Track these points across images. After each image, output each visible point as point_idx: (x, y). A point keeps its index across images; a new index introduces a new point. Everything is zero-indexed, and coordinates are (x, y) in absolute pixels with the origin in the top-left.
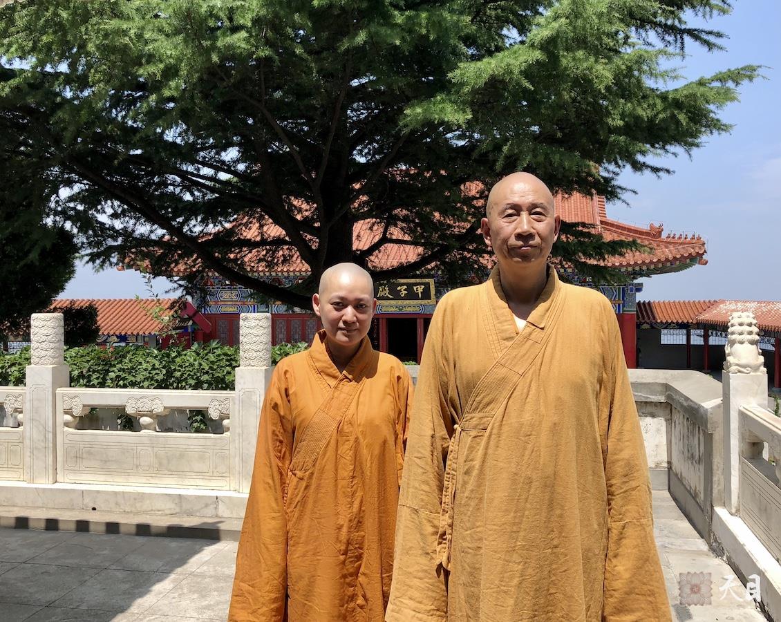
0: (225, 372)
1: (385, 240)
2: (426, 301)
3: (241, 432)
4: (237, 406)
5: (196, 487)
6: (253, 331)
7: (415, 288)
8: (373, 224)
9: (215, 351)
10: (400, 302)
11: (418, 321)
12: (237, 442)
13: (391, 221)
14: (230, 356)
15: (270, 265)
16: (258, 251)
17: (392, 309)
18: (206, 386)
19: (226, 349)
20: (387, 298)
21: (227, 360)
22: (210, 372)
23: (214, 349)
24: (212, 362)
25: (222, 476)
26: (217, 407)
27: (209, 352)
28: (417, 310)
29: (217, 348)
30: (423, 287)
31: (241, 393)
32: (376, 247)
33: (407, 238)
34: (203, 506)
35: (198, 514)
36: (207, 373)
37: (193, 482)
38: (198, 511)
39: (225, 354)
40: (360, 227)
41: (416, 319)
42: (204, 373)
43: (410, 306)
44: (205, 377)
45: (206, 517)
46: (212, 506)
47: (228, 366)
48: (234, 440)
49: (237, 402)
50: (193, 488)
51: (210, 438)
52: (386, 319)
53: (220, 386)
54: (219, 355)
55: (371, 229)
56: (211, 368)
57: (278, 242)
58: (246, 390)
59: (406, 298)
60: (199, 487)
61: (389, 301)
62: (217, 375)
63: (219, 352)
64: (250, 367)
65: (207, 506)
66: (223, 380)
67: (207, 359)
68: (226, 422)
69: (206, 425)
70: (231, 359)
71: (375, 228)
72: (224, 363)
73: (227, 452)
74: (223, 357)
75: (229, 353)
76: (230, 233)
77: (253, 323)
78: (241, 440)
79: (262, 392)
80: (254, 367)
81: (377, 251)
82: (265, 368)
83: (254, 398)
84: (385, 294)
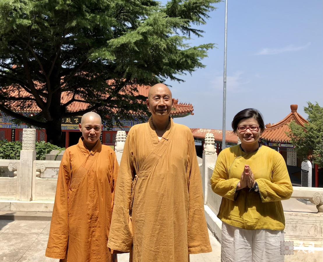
0: (10, 152)
1: (73, 100)
3: (22, 176)
4: (20, 166)
6: (29, 136)
8: (69, 93)
10: (75, 125)
13: (77, 92)
14: (12, 146)
16: (17, 102)
17: (72, 128)
19: (10, 143)
21: (11, 148)
22: (4, 152)
24: (5, 148)
25: (13, 194)
26: (12, 166)
27: (3, 144)
29: (6, 142)
31: (22, 161)
33: (83, 99)
34: (4, 206)
35: (2, 210)
36: (2, 152)
38: (2, 208)
40: (63, 94)
44: (2, 154)
46: (9, 206)
47: (11, 150)
48: (19, 180)
49: (20, 164)
51: (8, 179)
52: (69, 132)
53: (8, 158)
54: (7, 145)
55: (68, 95)
57: (27, 98)
58: (25, 159)
60: (2, 199)
61: (70, 125)
62: (6, 153)
64: (26, 150)
65: (6, 206)
66: (9, 156)
67: (2, 147)
68: (15, 172)
71: (70, 95)
72: (9, 149)
73: (15, 184)
74: (9, 146)
77: (29, 133)
78: (21, 180)
79: (32, 160)
80: (29, 150)
81: (70, 104)
82: (33, 151)
83: (28, 163)
84: (69, 122)
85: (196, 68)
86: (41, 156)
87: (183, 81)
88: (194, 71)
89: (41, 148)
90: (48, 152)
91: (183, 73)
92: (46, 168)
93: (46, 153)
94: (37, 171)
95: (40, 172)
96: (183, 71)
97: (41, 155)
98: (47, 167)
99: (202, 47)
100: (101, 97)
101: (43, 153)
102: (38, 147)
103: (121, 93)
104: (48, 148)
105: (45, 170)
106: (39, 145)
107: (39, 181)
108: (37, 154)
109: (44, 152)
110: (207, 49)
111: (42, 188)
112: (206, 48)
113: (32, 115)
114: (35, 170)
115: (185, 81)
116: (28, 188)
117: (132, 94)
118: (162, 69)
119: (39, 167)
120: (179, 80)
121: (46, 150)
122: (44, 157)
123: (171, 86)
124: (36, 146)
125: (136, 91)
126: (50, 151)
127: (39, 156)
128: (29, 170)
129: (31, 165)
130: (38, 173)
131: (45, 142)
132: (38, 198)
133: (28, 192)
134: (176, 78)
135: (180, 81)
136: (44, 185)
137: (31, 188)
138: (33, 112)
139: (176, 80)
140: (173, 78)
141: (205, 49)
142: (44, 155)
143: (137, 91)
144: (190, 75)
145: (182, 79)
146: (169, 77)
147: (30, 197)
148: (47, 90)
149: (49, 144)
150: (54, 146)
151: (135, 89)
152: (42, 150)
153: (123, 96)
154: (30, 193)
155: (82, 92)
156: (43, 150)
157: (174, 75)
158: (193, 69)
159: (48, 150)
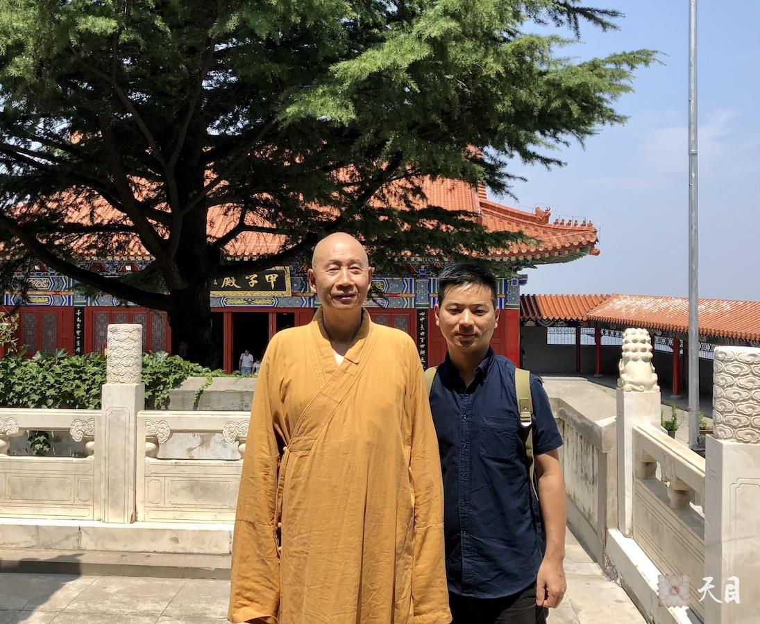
0: (74, 386)
1: (241, 227)
2: (279, 293)
3: (107, 456)
4: (103, 427)
5: (54, 517)
6: (123, 344)
7: (267, 277)
8: (229, 209)
9: (61, 361)
10: (249, 293)
11: (270, 316)
12: (103, 466)
13: (250, 205)
14: (79, 367)
15: (102, 253)
16: (88, 237)
17: (239, 302)
18: (50, 402)
19: (74, 359)
20: (233, 289)
21: (76, 372)
22: (57, 386)
23: (60, 359)
24: (59, 375)
25: (85, 505)
26: (80, 428)
27: (54, 363)
28: (269, 303)
29: (63, 358)
30: (276, 276)
31: (108, 413)
32: (232, 235)
33: (267, 225)
34: (64, 538)
35: (57, 547)
36: (52, 386)
37: (51, 511)
38: (58, 543)
39: (73, 365)
40: (214, 212)
41: (268, 313)
42: (49, 388)
43: (260, 298)
44: (51, 392)
45: (67, 550)
46: (74, 538)
47: (77, 379)
48: (100, 465)
49: (103, 422)
50: (52, 517)
51: (71, 462)
52: (232, 313)
53: (68, 402)
54: (65, 366)
55: (225, 214)
56: (56, 381)
57: (114, 227)
58: (115, 409)
59: (256, 288)
60: (58, 517)
61: (236, 292)
62: (64, 389)
63: (65, 362)
64: (119, 384)
65: (68, 537)
66: (71, 395)
67: (52, 371)
68: (90, 445)
69: (49, 446)
70: (81, 372)
71: (231, 212)
72: (72, 375)
73: (91, 478)
74: (71, 368)
75: (78, 364)
76: (55, 214)
77: (123, 336)
78: (107, 465)
79: (133, 411)
80: (124, 384)
81: (233, 240)
82: (135, 384)
83: (123, 418)
84: (231, 284)
85: (596, 126)
86: (156, 394)
87: (559, 163)
88: (590, 133)
89: (155, 373)
90: (177, 383)
91: (558, 140)
92: (172, 432)
93: (171, 385)
94: (148, 440)
95: (157, 443)
96: (559, 135)
97: (158, 391)
98: (173, 428)
99: (616, 60)
100: (320, 216)
101: (162, 386)
102: (148, 370)
103: (375, 203)
104: (175, 373)
105: (169, 438)
106: (151, 364)
107: (153, 469)
108: (147, 388)
109: (165, 384)
110: (633, 67)
111: (163, 488)
112: (629, 64)
113: (129, 268)
114: (142, 437)
115: (566, 164)
116: (126, 488)
117: (408, 203)
118: (496, 133)
119: (153, 429)
120: (546, 161)
121: (170, 377)
122: (166, 396)
123: (525, 180)
124: (144, 366)
125: (418, 196)
126: (182, 379)
127: (151, 394)
128: (126, 438)
129: (132, 425)
130: (151, 446)
131: (166, 354)
132: (153, 515)
133: (126, 497)
134: (538, 157)
135: (552, 165)
136: (168, 480)
137: (131, 487)
138: (132, 259)
139: (537, 163)
140: (528, 156)
141: (625, 67)
142: (165, 392)
143: (423, 196)
144: (580, 146)
145: (558, 158)
146: (516, 154)
147: (131, 512)
148: (169, 201)
149: (178, 360)
150: (192, 365)
151: (417, 191)
152: (159, 379)
153: (382, 211)
154: (131, 500)
155: (266, 204)
156: (161, 376)
157: (531, 148)
158: (590, 128)
159: (177, 376)
